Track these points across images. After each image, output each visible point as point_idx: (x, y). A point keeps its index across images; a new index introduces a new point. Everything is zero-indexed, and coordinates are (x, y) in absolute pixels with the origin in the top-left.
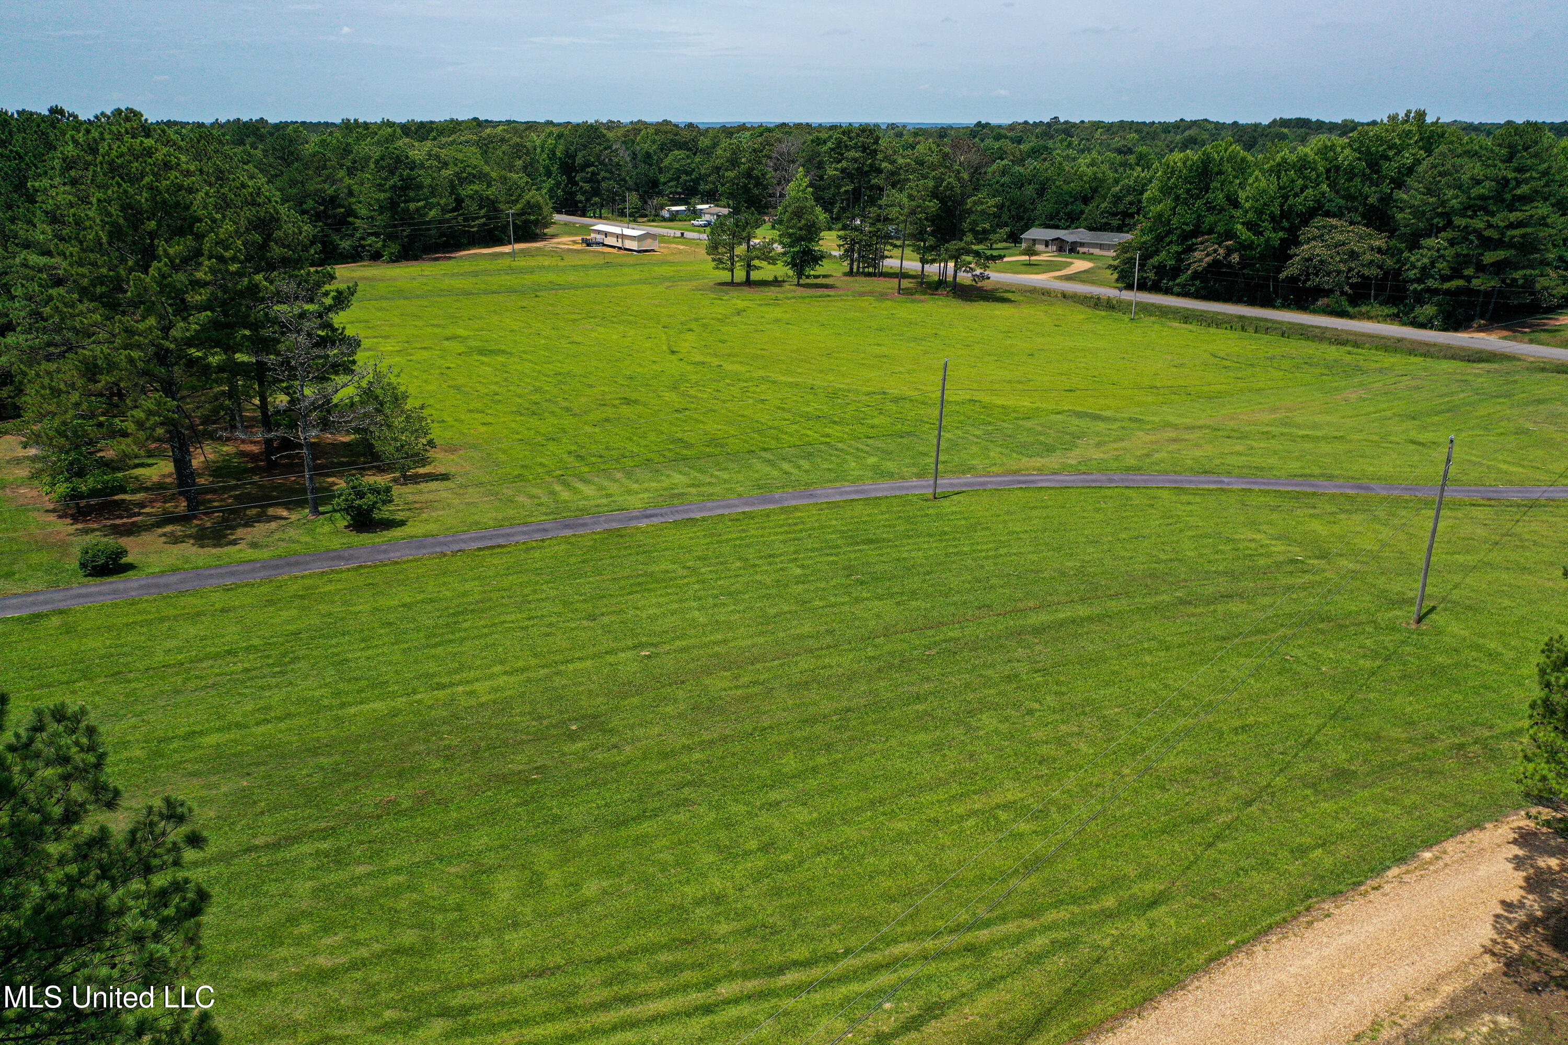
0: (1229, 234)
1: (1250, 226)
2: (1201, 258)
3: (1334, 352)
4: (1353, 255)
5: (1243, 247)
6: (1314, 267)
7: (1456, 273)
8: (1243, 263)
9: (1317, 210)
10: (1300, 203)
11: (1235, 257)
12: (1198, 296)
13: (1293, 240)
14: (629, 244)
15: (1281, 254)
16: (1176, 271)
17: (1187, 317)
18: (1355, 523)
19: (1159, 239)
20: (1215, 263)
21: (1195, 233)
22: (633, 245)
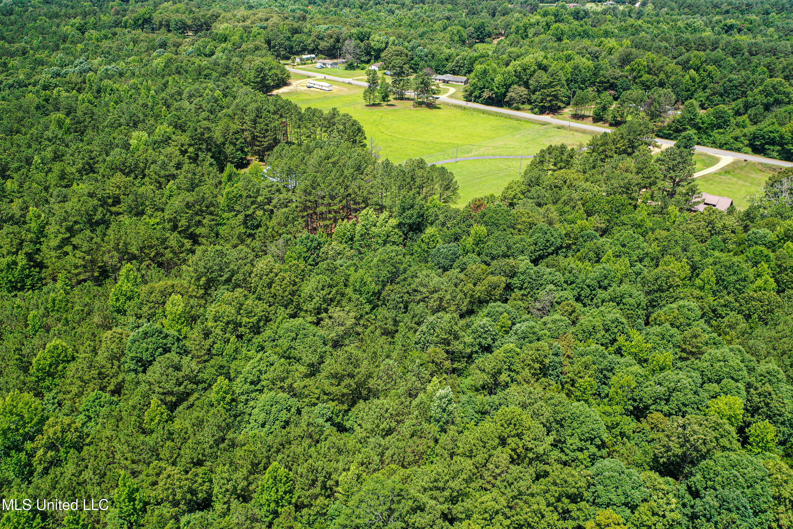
0: (492, 90)
1: (497, 87)
2: (486, 94)
3: (515, 123)
4: (521, 96)
5: (496, 93)
6: (512, 99)
7: (542, 102)
8: (496, 97)
9: (513, 83)
10: (508, 82)
11: (494, 96)
12: (485, 104)
13: (507, 91)
14: (324, 88)
15: (504, 95)
16: (480, 97)
17: (484, 112)
18: (514, 163)
19: (475, 89)
20: (489, 97)
21: (484, 87)
22: (327, 89)
